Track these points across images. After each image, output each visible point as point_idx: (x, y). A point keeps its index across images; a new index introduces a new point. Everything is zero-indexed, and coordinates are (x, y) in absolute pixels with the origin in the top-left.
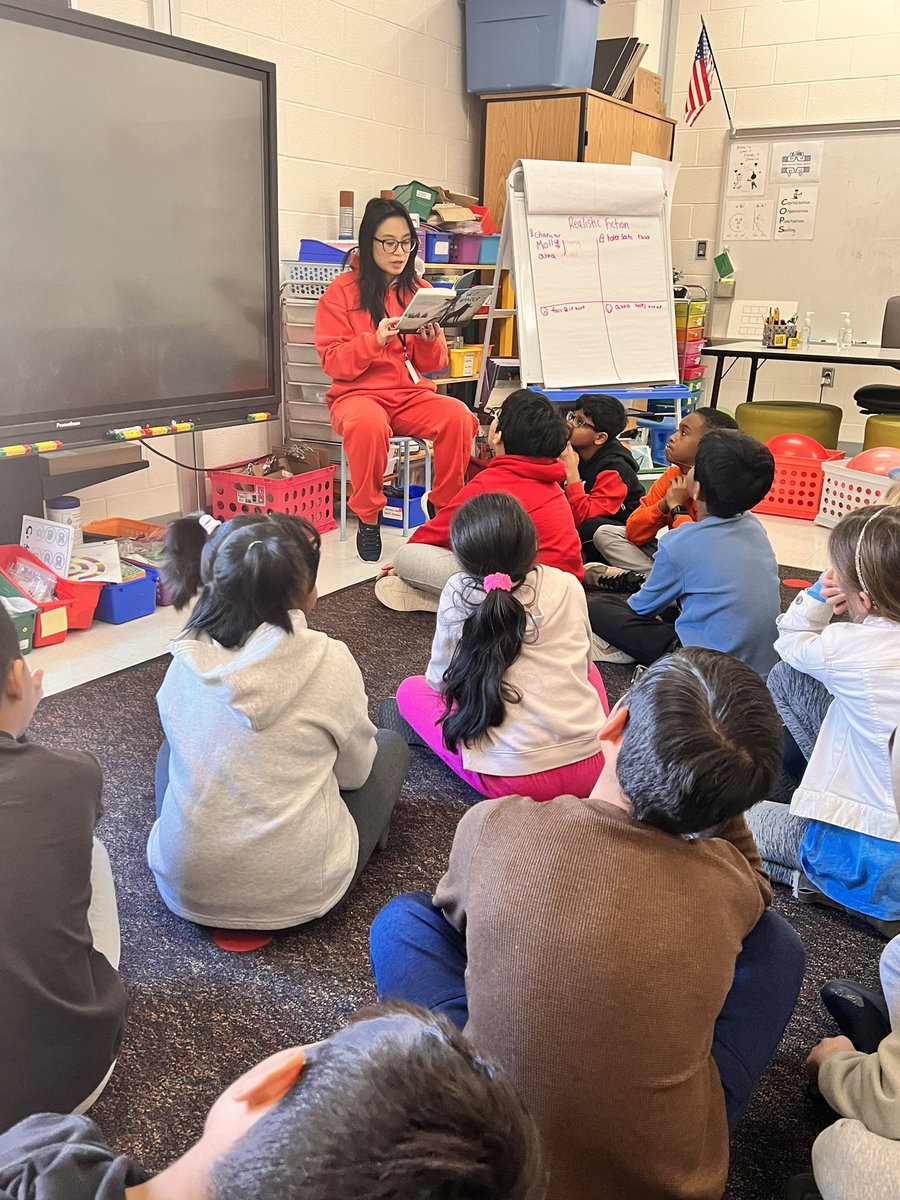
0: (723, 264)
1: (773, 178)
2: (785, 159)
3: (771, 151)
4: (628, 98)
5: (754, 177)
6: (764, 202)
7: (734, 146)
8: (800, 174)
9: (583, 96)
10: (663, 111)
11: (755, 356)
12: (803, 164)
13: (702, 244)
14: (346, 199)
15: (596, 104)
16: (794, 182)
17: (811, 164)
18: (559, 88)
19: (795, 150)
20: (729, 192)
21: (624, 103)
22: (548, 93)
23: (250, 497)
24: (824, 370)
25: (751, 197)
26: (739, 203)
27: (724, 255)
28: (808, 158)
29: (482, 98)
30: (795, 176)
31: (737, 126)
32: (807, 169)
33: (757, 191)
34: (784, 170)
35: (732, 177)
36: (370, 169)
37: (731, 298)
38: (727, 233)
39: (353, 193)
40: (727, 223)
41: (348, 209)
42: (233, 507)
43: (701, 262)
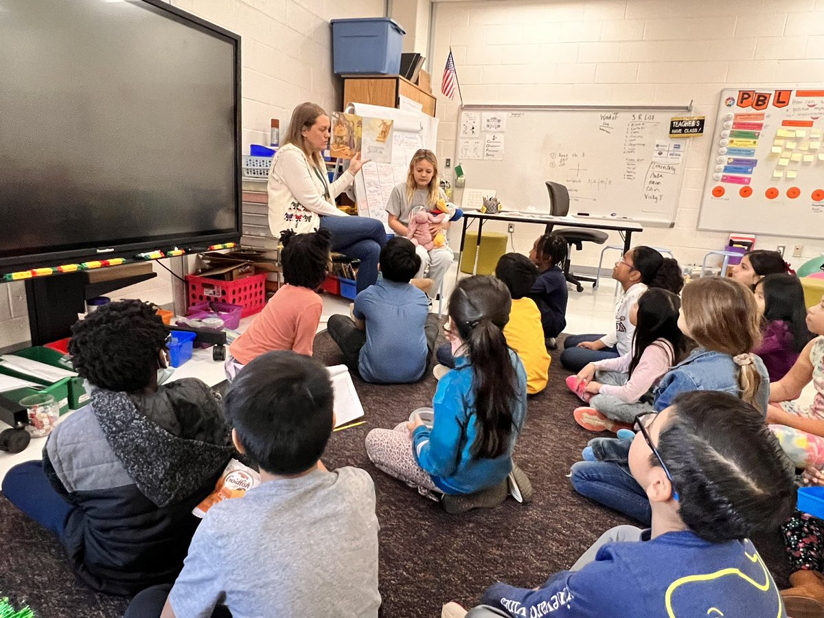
0: (459, 171)
1: (483, 129)
2: (488, 121)
3: (481, 116)
4: (417, 83)
5: (473, 128)
6: (478, 141)
7: (463, 113)
8: (496, 128)
9: (397, 79)
10: (431, 92)
11: (482, 218)
12: (498, 124)
13: (448, 160)
14: (275, 123)
15: (403, 83)
16: (492, 132)
17: (500, 124)
18: (384, 74)
19: (493, 116)
20: (461, 135)
21: (415, 85)
22: (378, 76)
23: (211, 291)
24: (509, 224)
25: (472, 138)
26: (466, 141)
27: (460, 166)
28: (499, 121)
29: (342, 76)
30: (493, 129)
31: (465, 103)
32: (499, 126)
33: (474, 136)
34: (488, 126)
35: (463, 128)
36: (284, 108)
37: (464, 187)
38: (460, 155)
39: (278, 121)
40: (460, 151)
41: (276, 130)
42: (201, 297)
43: (448, 170)
